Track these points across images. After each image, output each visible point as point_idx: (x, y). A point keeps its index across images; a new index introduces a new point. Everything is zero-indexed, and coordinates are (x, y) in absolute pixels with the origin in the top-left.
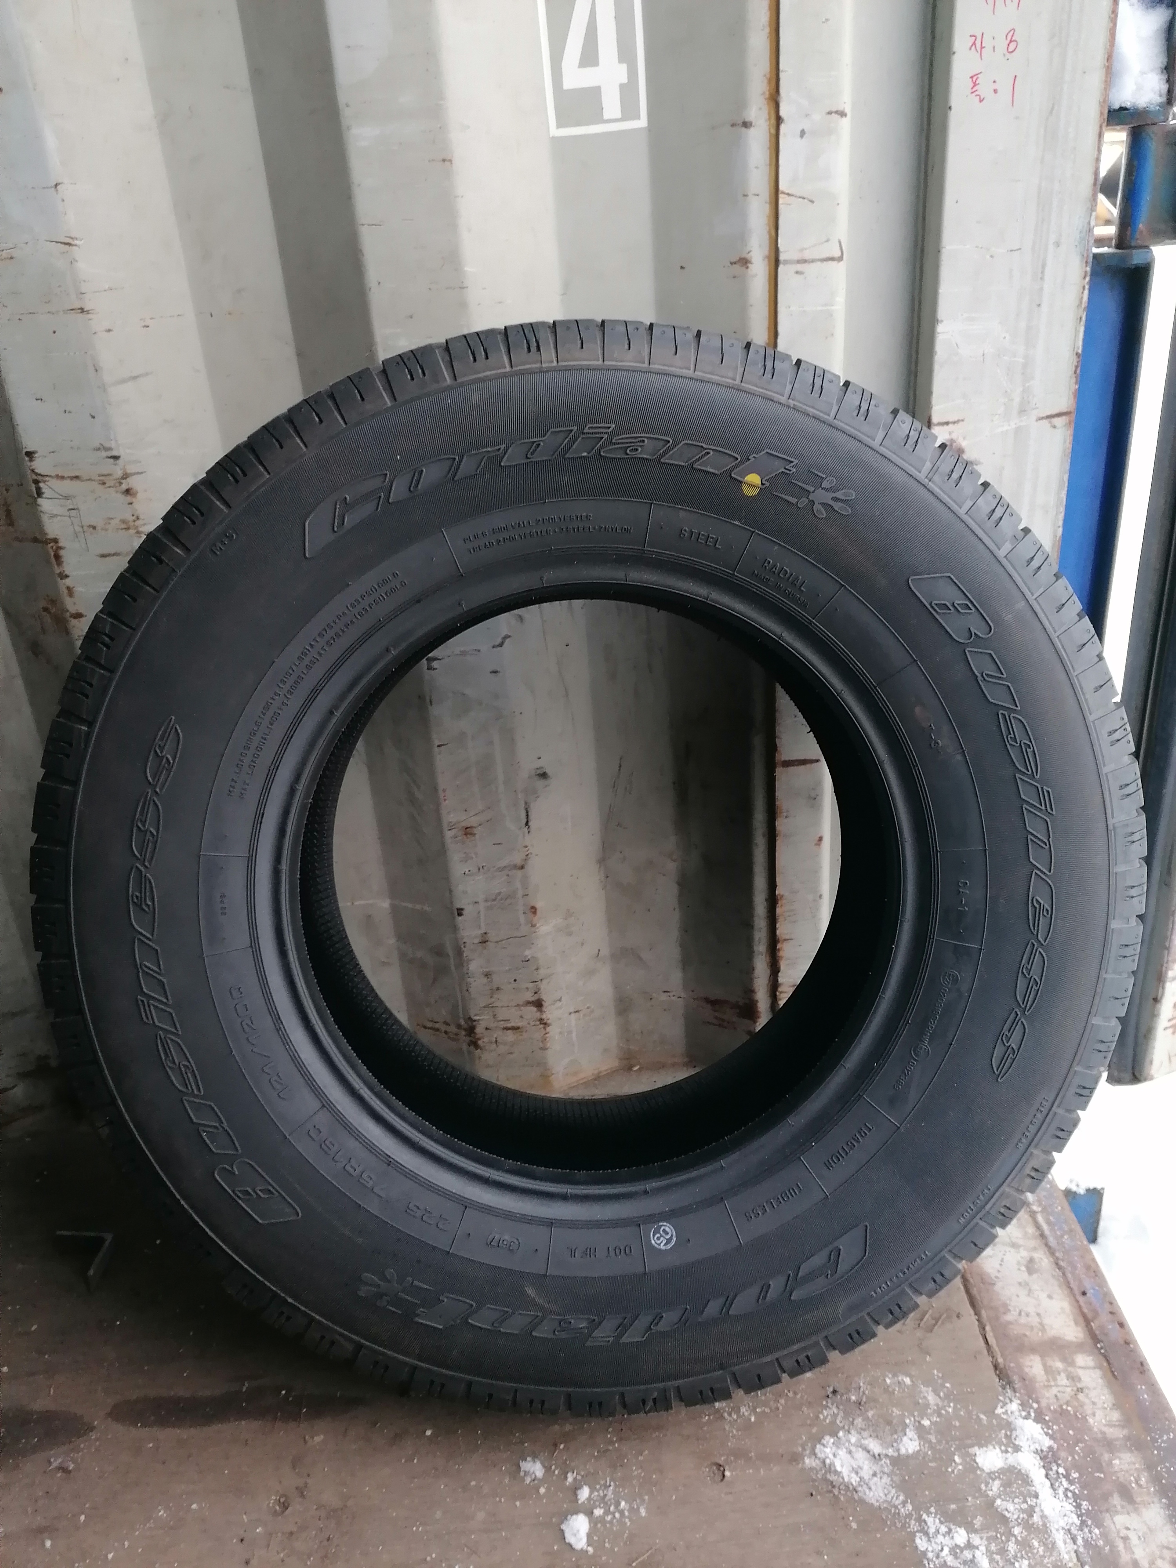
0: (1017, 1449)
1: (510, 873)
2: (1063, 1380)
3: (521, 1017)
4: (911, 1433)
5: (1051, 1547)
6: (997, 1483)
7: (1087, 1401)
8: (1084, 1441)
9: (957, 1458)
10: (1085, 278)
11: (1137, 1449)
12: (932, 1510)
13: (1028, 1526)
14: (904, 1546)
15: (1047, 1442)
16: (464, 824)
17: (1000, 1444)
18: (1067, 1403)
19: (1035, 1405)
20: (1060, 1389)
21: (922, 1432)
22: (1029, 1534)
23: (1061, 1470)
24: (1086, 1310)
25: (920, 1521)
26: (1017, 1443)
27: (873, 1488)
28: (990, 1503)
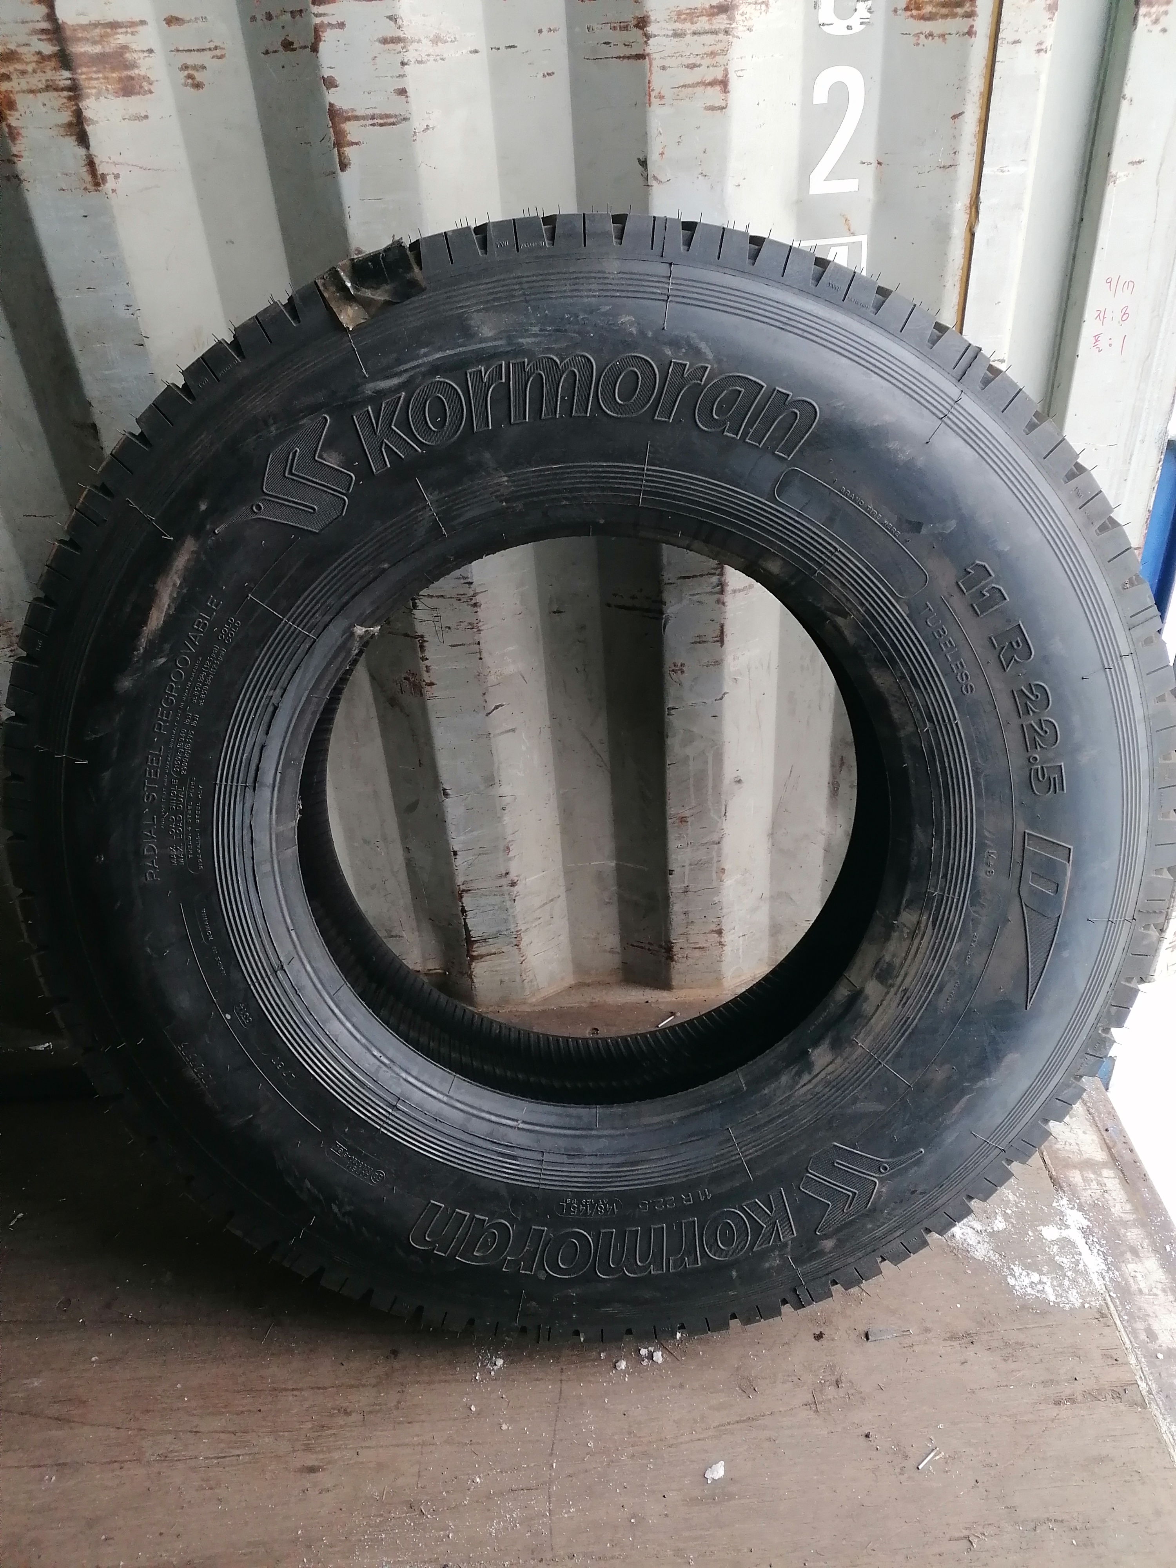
0: (1067, 1227)
1: (709, 847)
2: (1094, 1185)
3: (707, 941)
4: (1000, 1218)
5: (1090, 1282)
6: (1056, 1247)
7: (1110, 1198)
8: (1109, 1222)
9: (1030, 1233)
10: (1159, 462)
11: (1141, 1227)
12: (1017, 1263)
13: (1076, 1271)
14: (1001, 1284)
15: (1086, 1223)
16: (680, 815)
17: (1057, 1224)
18: (1097, 1199)
19: (1078, 1201)
20: (1093, 1191)
21: (1006, 1217)
22: (1077, 1275)
23: (1095, 1239)
24: (1108, 1141)
25: (1009, 1268)
26: (1067, 1223)
27: (979, 1250)
28: (1052, 1259)
